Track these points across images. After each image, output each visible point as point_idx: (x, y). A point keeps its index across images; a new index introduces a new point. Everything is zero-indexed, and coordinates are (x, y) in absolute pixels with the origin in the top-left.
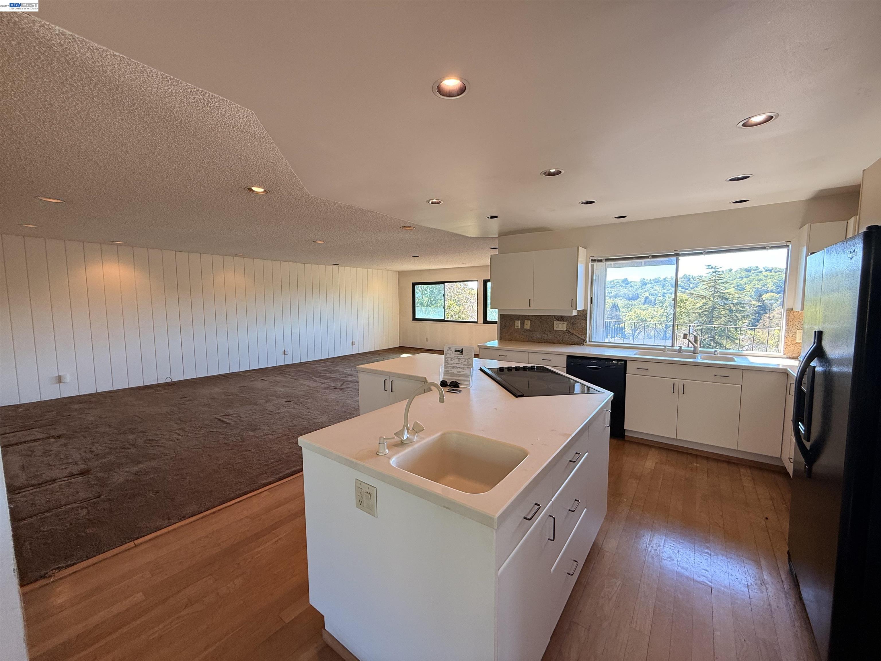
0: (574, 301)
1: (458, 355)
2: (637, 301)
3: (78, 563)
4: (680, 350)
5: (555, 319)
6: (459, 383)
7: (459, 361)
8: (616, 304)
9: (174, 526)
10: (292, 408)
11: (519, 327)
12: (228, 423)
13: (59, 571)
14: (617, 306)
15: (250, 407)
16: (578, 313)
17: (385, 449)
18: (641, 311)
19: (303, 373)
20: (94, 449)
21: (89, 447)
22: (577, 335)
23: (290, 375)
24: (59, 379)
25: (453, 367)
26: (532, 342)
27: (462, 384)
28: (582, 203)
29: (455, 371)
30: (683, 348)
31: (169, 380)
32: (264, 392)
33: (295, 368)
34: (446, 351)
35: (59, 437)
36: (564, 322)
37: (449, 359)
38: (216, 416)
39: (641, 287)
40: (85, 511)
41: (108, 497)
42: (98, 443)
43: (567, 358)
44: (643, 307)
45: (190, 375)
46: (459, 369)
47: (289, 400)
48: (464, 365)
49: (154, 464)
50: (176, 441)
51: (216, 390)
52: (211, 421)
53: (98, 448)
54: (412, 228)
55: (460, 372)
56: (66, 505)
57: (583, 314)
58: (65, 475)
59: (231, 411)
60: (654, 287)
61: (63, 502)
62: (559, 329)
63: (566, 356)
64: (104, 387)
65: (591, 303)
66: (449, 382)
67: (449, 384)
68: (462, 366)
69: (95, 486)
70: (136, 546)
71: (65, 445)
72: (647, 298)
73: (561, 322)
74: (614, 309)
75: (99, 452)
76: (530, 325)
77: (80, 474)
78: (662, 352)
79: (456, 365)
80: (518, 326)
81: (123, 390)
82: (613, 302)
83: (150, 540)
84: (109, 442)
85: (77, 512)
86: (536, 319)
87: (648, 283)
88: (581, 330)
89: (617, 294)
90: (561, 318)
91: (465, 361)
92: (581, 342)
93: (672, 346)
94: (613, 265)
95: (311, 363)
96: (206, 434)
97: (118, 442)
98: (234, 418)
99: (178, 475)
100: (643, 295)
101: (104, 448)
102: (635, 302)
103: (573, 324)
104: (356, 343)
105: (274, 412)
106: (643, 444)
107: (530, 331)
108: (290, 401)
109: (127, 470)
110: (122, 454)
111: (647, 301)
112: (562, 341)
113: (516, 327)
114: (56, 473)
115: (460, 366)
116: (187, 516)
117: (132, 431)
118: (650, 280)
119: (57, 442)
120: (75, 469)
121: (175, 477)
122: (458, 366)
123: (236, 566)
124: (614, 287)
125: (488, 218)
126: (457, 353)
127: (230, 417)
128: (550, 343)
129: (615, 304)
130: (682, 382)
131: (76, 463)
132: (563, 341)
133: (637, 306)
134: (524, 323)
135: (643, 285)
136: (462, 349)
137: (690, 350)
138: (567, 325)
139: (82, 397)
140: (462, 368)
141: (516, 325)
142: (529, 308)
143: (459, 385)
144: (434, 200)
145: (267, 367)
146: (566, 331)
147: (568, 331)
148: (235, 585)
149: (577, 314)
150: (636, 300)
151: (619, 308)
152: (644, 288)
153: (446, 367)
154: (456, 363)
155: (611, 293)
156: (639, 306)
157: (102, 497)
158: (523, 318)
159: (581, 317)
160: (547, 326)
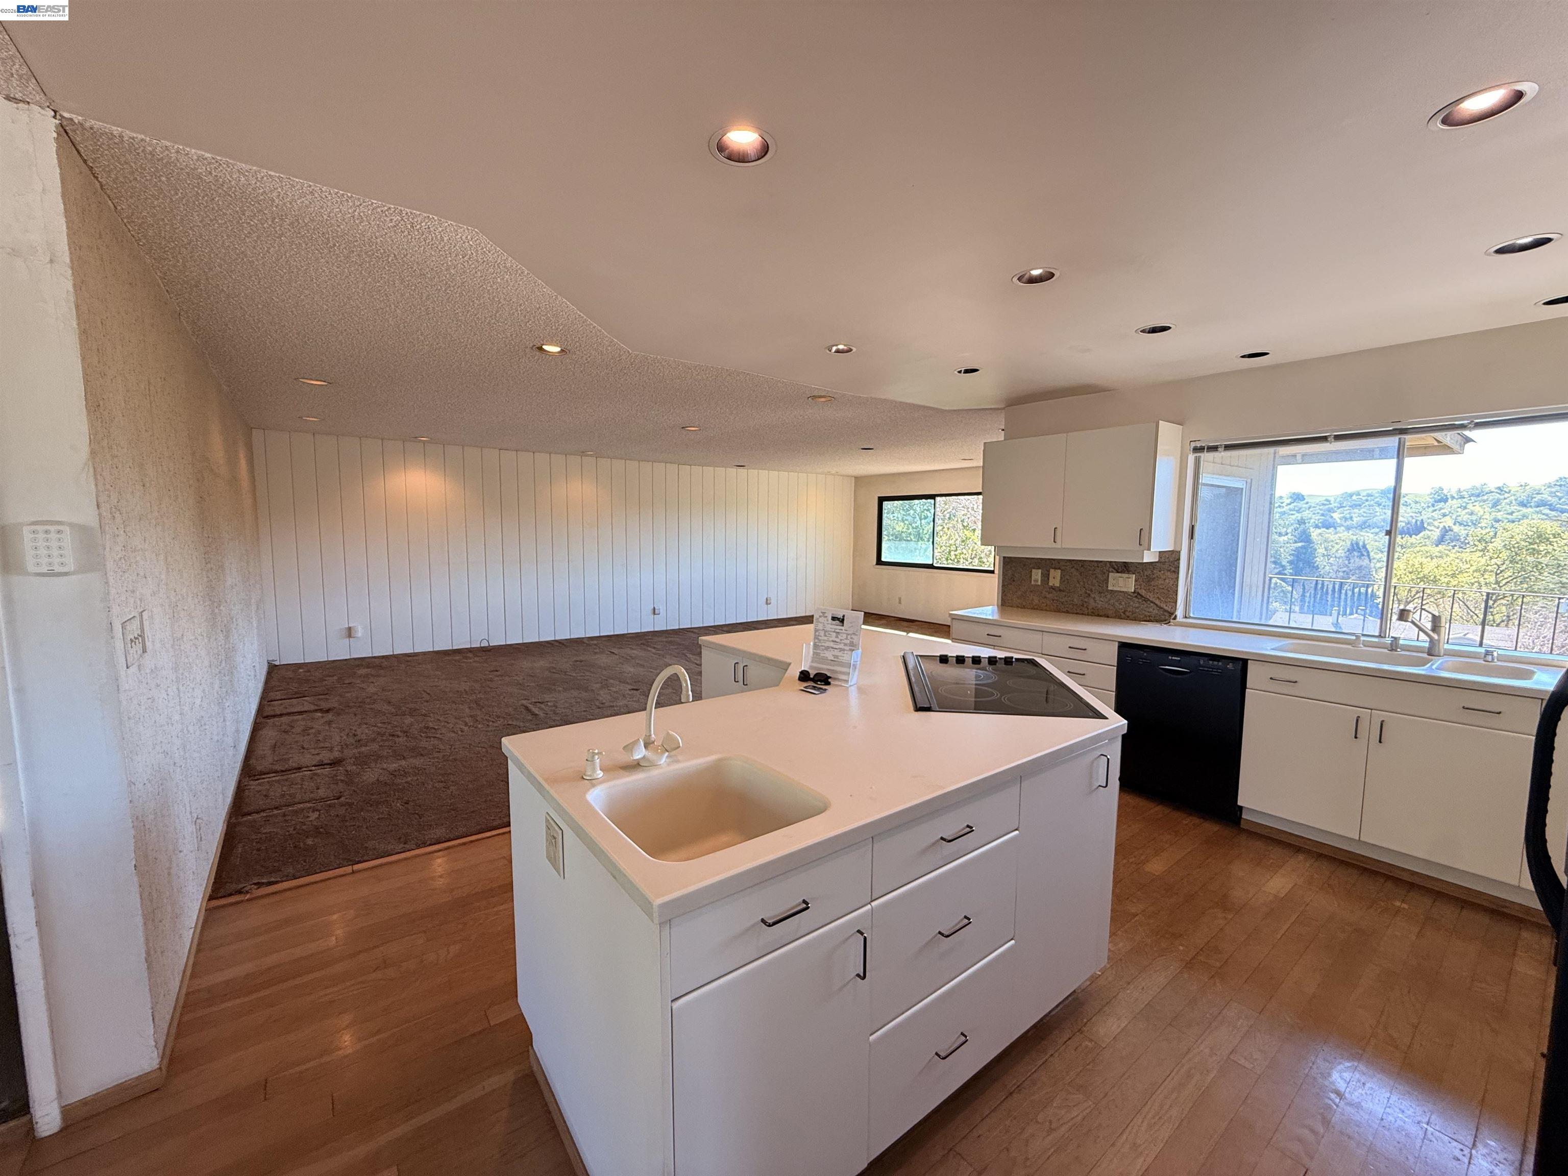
0: (1145, 533)
1: (836, 626)
2: (1418, 537)
3: (282, 881)
4: (1394, 645)
5: (1111, 569)
6: (830, 677)
7: (837, 637)
8: (1361, 544)
9: (408, 854)
10: (634, 701)
11: (1039, 583)
12: (536, 715)
13: (259, 888)
14: (1364, 546)
15: (575, 693)
16: (1160, 557)
17: (594, 770)
18: (1424, 560)
19: (676, 647)
20: (359, 732)
21: (354, 728)
22: (1157, 602)
23: (654, 648)
24: (349, 633)
25: (827, 648)
26: (1064, 612)
27: (835, 679)
28: (1143, 331)
29: (829, 655)
30: (1401, 642)
31: (485, 644)
32: (604, 672)
33: (666, 637)
34: (817, 619)
35: (328, 711)
36: (1130, 575)
37: (822, 633)
38: (524, 702)
39: (1433, 506)
40: (316, 814)
41: (347, 800)
42: (366, 724)
43: (1119, 647)
44: (1435, 550)
45: (515, 639)
46: (836, 653)
47: (635, 688)
48: (845, 645)
49: (417, 762)
50: (460, 732)
51: (541, 663)
52: (515, 709)
53: (364, 732)
54: (829, 398)
55: (836, 657)
56: (299, 803)
57: (1170, 561)
58: (314, 763)
59: (547, 697)
60: (1470, 506)
61: (299, 797)
62: (1118, 589)
63: (1117, 644)
64: (403, 648)
65: (1192, 536)
66: (812, 673)
67: (812, 676)
68: (841, 646)
69: (340, 784)
70: (353, 872)
71: (329, 723)
72: (1446, 531)
73: (1123, 575)
74: (1356, 554)
75: (364, 737)
76: (1061, 578)
77: (330, 764)
78: (1349, 647)
79: (832, 644)
80: (1036, 581)
81: (424, 653)
82: (1354, 538)
83: (373, 868)
84: (380, 725)
85: (307, 814)
86: (1073, 567)
87: (1453, 498)
88: (1166, 592)
89: (1365, 522)
90: (1124, 568)
91: (847, 639)
92: (1166, 617)
93: (1380, 636)
94: (1299, 457)
95: (695, 630)
96: (501, 728)
97: (389, 727)
98: (546, 708)
99: (442, 782)
100: (1436, 523)
101: (371, 733)
102: (1413, 539)
103: (1149, 579)
104: (773, 601)
105: (606, 704)
106: (1279, 843)
107: (1060, 590)
108: (637, 690)
109: (385, 766)
110: (387, 743)
111: (1447, 537)
112: (1124, 613)
113: (1033, 583)
114: (307, 759)
115: (837, 647)
116: (428, 843)
117: (412, 712)
118: (1459, 491)
119: (322, 717)
120: (326, 756)
121: (436, 785)
122: (835, 646)
123: (460, 926)
124: (1360, 506)
125: (960, 372)
126: (834, 622)
127: (543, 706)
128: (1099, 615)
129: (1357, 544)
130: (1378, 716)
131: (331, 749)
132: (1127, 614)
133: (1418, 549)
134: (1049, 575)
135: (1440, 501)
136: (844, 616)
137: (1420, 647)
138: (1136, 581)
139: (373, 660)
140: (841, 650)
141: (1033, 579)
142: (1054, 545)
143: (830, 680)
144: (841, 347)
145: (626, 632)
146: (1134, 592)
147: (1138, 593)
148: (449, 953)
149: (1157, 560)
150: (1416, 535)
151: (1368, 552)
152: (1441, 509)
153: (816, 646)
154: (833, 641)
155: (1351, 518)
156: (1422, 549)
157: (342, 799)
158: (1047, 565)
159: (1166, 566)
160: (1094, 581)
